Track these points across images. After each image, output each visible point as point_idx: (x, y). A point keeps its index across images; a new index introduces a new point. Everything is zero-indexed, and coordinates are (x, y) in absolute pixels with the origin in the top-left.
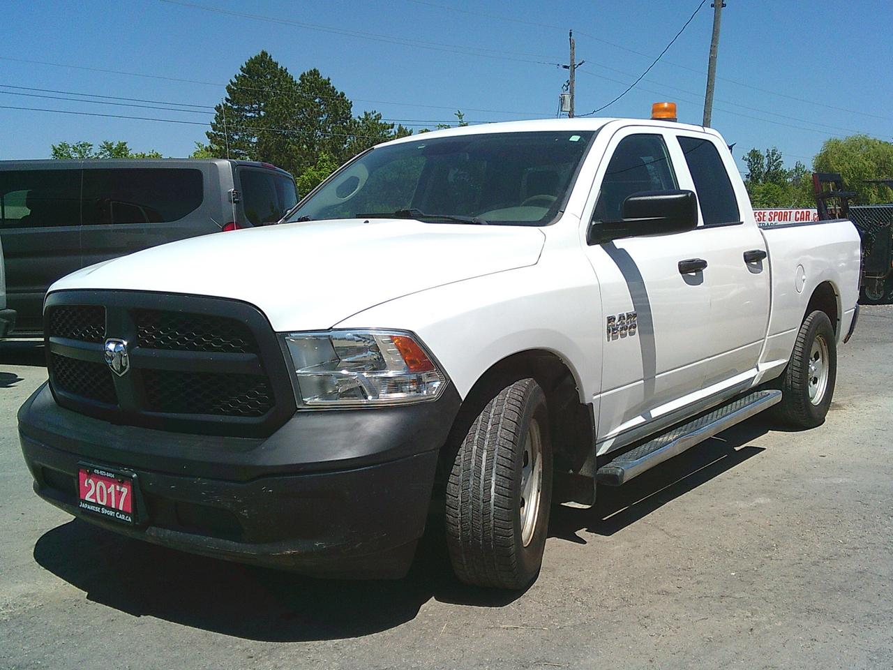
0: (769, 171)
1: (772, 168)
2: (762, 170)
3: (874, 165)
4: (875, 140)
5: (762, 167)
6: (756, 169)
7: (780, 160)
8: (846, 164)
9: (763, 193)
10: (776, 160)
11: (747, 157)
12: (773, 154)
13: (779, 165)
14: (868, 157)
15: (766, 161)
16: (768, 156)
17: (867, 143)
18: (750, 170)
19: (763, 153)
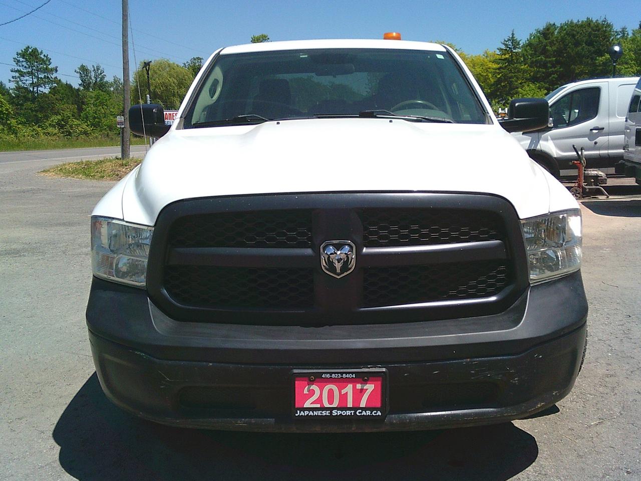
0: (96, 81)
1: (98, 80)
2: (91, 81)
3: (176, 81)
4: (174, 64)
5: (91, 78)
6: (87, 80)
7: (104, 74)
8: (157, 79)
9: (94, 98)
10: (101, 74)
11: (79, 71)
12: (98, 69)
13: (103, 77)
14: (171, 76)
15: (93, 74)
16: (94, 70)
17: (169, 65)
18: (82, 81)
19: (90, 68)
